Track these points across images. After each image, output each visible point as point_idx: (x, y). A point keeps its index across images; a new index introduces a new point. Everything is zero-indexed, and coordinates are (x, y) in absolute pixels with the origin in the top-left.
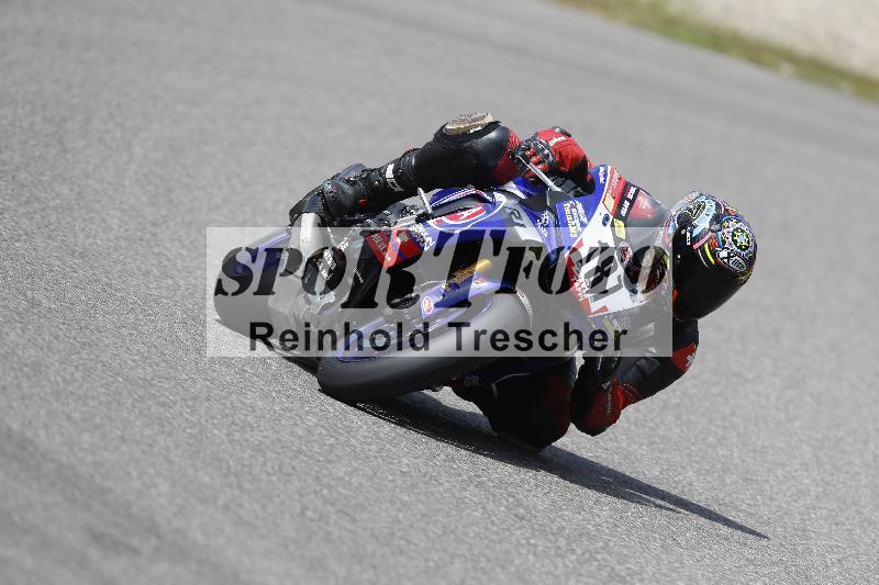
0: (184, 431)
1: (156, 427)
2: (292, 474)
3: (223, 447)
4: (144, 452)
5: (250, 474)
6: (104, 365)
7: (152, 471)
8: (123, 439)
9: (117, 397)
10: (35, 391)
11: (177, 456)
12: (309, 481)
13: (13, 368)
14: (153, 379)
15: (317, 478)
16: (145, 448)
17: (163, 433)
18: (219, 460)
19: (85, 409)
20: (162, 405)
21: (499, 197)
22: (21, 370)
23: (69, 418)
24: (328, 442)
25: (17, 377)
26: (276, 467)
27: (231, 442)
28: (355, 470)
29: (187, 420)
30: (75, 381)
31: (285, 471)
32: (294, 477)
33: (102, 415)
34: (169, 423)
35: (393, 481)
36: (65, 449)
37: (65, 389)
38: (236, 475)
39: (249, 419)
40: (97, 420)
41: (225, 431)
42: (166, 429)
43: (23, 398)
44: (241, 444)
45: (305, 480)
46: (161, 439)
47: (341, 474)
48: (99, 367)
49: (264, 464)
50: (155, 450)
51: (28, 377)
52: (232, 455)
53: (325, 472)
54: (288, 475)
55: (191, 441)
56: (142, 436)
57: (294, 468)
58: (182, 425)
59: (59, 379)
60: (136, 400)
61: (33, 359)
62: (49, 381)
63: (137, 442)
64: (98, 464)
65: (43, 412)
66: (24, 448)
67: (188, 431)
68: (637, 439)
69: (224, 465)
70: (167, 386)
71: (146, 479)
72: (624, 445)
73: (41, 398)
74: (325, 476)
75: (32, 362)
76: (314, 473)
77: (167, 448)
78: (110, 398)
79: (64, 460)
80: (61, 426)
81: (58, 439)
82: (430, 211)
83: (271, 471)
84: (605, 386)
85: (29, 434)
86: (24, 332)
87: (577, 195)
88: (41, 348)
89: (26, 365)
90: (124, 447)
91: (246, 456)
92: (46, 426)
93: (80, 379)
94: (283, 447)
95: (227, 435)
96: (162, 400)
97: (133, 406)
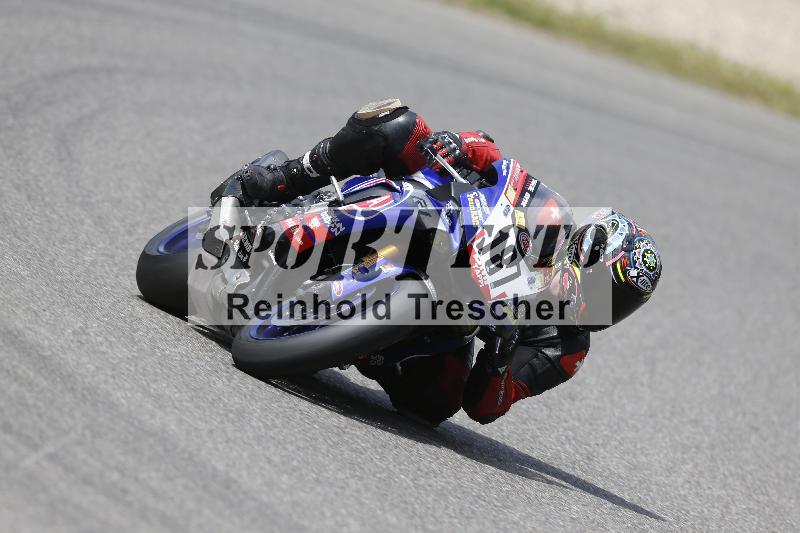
0: (374, 476)
1: (348, 471)
2: (472, 518)
3: (410, 491)
4: (336, 493)
5: (433, 516)
6: (302, 413)
7: (343, 511)
8: (317, 481)
9: (314, 443)
10: (239, 435)
11: (367, 498)
12: (487, 524)
13: (219, 414)
14: (346, 427)
15: (494, 522)
16: (338, 490)
17: (354, 476)
18: (406, 502)
19: (284, 453)
20: (354, 451)
21: (407, 186)
22: (227, 416)
23: (269, 461)
24: (504, 489)
25: (222, 422)
26: (458, 511)
27: (417, 486)
28: (529, 516)
29: (376, 465)
30: (276, 427)
31: (466, 514)
32: (474, 520)
33: (300, 459)
34: (361, 468)
35: (564, 526)
36: (265, 488)
37: (266, 434)
38: (421, 518)
39: (433, 465)
40: (295, 463)
41: (412, 477)
42: (358, 473)
43: (227, 442)
44: (425, 490)
45: (483, 524)
46: (352, 482)
47: (516, 519)
48: (297, 414)
49: (447, 508)
50: (347, 492)
51: (233, 422)
52: (417, 498)
53: (501, 516)
54: (467, 518)
55: (380, 485)
56: (336, 479)
57: (473, 512)
58: (372, 470)
59: (261, 424)
60: (331, 446)
61: (237, 406)
62: (252, 426)
63: (331, 485)
64: (295, 504)
65: (245, 454)
66: (228, 488)
67: (378, 475)
68: (786, 494)
69: (410, 508)
70: (358, 433)
71: (339, 518)
72: (774, 498)
73: (245, 443)
74: (501, 520)
75: (237, 409)
76: (492, 517)
77: (358, 491)
78: (308, 444)
79: (265, 499)
80: (262, 468)
81: (259, 480)
82: (341, 198)
83: (453, 515)
84: (501, 370)
85: (233, 474)
86: (229, 381)
87: (481, 187)
88: (245, 397)
89: (231, 411)
90: (319, 489)
91: (430, 499)
92: (248, 467)
93: (280, 425)
94: (464, 493)
95: (413, 480)
96: (354, 446)
97: (328, 452)
